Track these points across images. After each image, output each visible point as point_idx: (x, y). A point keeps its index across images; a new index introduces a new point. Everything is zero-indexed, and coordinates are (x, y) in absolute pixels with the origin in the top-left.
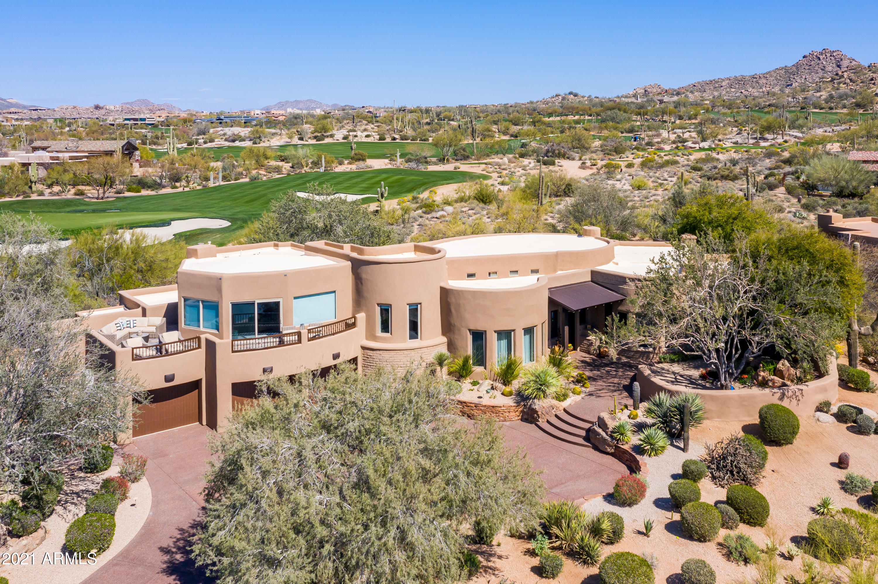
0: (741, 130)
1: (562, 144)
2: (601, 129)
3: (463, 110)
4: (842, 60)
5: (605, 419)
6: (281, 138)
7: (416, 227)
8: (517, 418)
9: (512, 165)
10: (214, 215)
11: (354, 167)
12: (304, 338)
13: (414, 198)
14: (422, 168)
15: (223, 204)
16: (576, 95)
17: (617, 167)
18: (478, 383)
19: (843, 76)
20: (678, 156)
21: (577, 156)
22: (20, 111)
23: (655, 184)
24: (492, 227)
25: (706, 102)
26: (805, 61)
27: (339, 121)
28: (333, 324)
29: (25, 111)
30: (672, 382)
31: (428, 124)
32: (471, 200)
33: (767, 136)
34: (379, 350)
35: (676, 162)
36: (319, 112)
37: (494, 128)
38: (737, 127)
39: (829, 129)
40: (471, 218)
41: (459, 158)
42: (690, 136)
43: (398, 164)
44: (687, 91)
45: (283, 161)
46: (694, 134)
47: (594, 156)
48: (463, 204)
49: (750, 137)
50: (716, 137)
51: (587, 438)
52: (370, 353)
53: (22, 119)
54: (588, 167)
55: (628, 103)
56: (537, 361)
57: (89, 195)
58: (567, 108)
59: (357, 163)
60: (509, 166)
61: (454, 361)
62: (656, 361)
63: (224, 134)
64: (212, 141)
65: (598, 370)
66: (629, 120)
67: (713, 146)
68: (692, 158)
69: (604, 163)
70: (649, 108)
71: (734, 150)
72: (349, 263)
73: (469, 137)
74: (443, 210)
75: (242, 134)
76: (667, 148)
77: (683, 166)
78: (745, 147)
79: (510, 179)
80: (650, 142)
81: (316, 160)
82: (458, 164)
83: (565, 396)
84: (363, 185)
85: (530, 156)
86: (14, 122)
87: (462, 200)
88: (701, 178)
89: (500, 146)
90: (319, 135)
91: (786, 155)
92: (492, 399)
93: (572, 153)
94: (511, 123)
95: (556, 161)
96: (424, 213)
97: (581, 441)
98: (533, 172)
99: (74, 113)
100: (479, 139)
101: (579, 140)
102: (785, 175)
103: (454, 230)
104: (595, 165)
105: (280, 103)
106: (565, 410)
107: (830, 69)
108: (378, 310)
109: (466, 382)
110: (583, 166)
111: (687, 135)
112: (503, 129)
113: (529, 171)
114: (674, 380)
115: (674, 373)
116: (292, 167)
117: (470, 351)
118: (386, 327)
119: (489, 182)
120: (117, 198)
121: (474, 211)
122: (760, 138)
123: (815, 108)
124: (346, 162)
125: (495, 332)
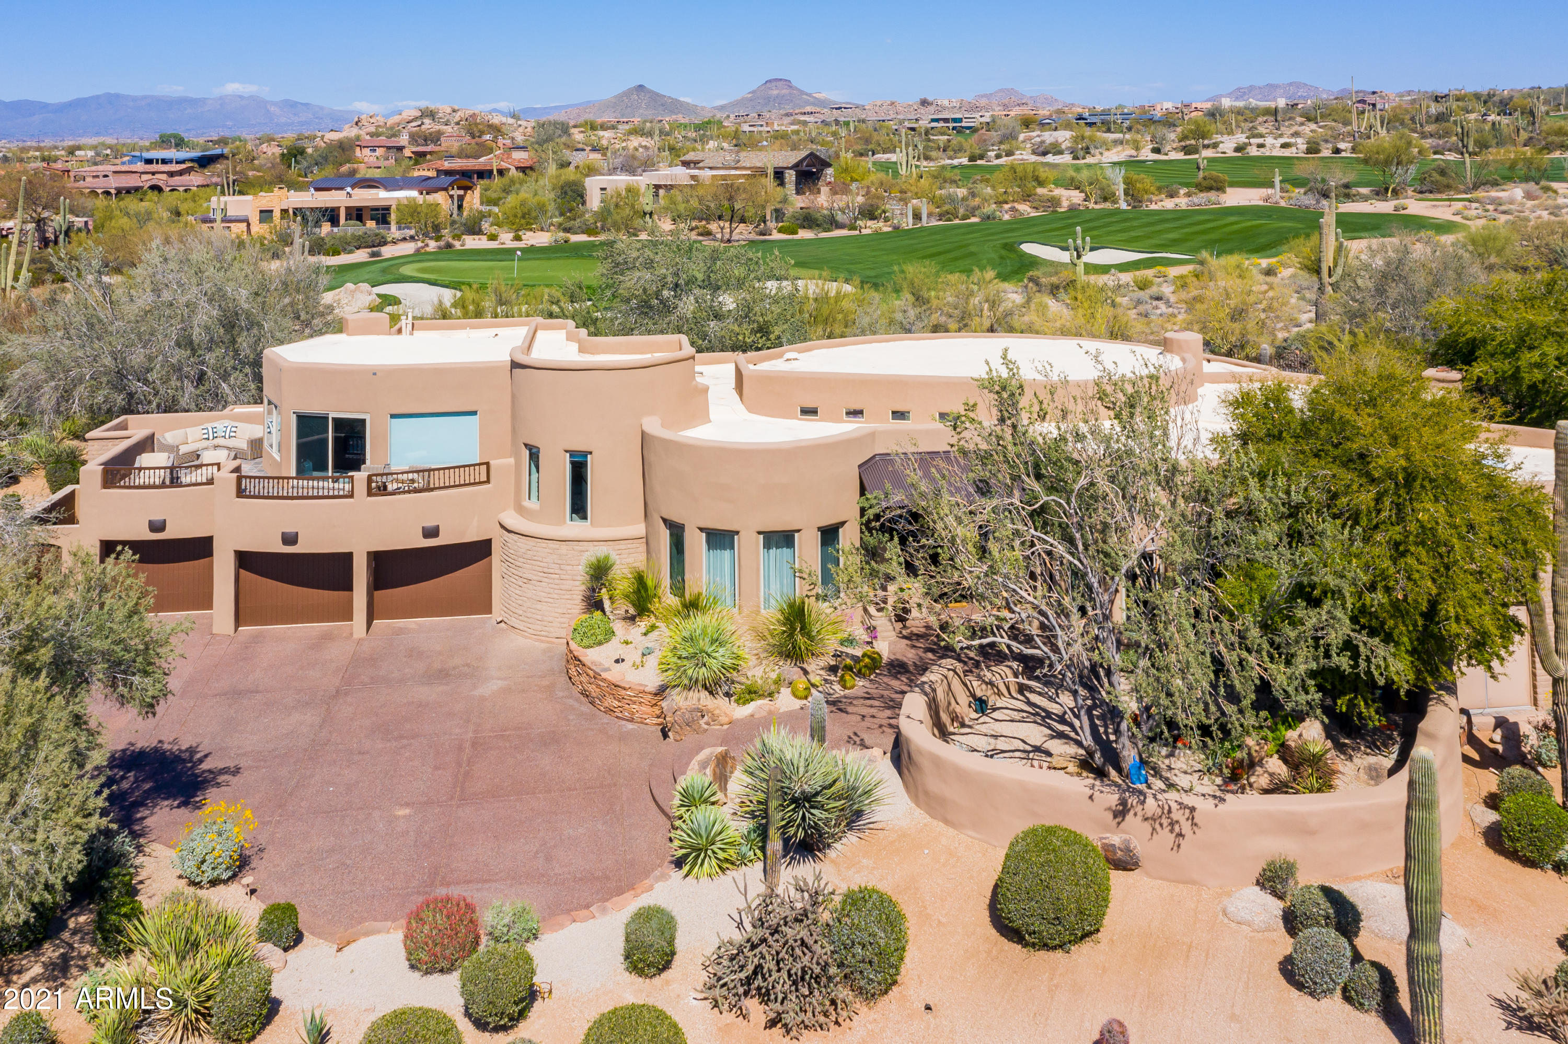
6: (1125, 150)
8: (652, 720)
9: (1530, 203)
11: (1195, 201)
12: (361, 488)
29: (825, 110)
43: (1276, 198)
52: (510, 538)
59: (1204, 194)
60: (1520, 205)
63: (1038, 143)
64: (1011, 154)
72: (507, 363)
75: (1066, 143)
82: (1410, 200)
90: (1193, 143)
92: (632, 671)
105: (1239, 89)
106: (731, 725)
108: (525, 456)
109: (641, 625)
124: (1182, 191)
125: (701, 529)
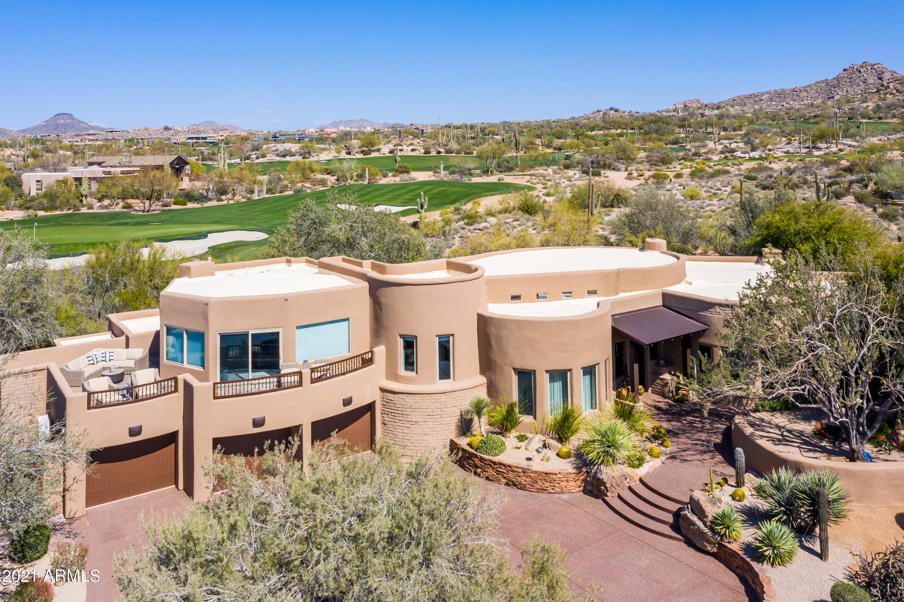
0: (791, 140)
1: (607, 156)
2: (645, 141)
3: (506, 126)
4: (883, 73)
5: (701, 502)
6: (330, 153)
7: (457, 239)
8: (578, 489)
9: (557, 176)
10: (253, 227)
11: (397, 179)
12: (306, 379)
13: (457, 209)
14: (466, 179)
15: (263, 216)
16: (616, 111)
17: (666, 177)
18: (527, 438)
19: (888, 87)
20: (728, 166)
21: (623, 167)
22: (98, 132)
23: (709, 194)
24: (538, 239)
25: (748, 115)
26: (846, 74)
27: (387, 136)
28: (349, 359)
29: (102, 133)
30: (779, 440)
31: (473, 138)
32: (515, 211)
33: (820, 145)
34: (402, 393)
35: (728, 172)
36: (369, 129)
37: (538, 141)
38: (786, 137)
39: (884, 138)
40: (515, 230)
41: (503, 170)
42: (737, 146)
43: (442, 176)
44: (728, 105)
45: (329, 174)
46: (741, 145)
47: (641, 167)
48: (507, 215)
49: (802, 146)
50: (765, 146)
51: (675, 527)
52: (391, 396)
53: (97, 140)
54: (635, 178)
55: (669, 116)
56: (600, 410)
57: (137, 208)
58: (610, 123)
59: (401, 175)
60: (553, 177)
61: (495, 408)
62: (751, 408)
63: (276, 150)
64: (264, 156)
65: (679, 421)
66: (673, 132)
67: (764, 156)
68: (743, 167)
69: (651, 173)
70: (692, 121)
71: (786, 160)
72: (366, 284)
73: (513, 151)
74: (486, 221)
75: (293, 150)
76: (716, 158)
77: (736, 176)
78: (798, 156)
79: (555, 190)
80: (698, 153)
81: (359, 172)
82: (502, 176)
83: (641, 461)
84: (406, 197)
85: (575, 167)
86: (87, 142)
87: (506, 211)
88: (757, 187)
89: (544, 158)
90: (366, 149)
91: (844, 163)
92: (544, 462)
93: (617, 164)
94: (554, 137)
95: (602, 172)
96: (467, 224)
97: (666, 530)
98: (579, 183)
99: (146, 134)
100: (523, 152)
101: (625, 151)
102: (851, 183)
103: (496, 244)
104: (642, 176)
105: (334, 122)
106: (641, 480)
107: (872, 81)
108: (400, 343)
109: (511, 436)
110: (630, 177)
111: (734, 146)
112: (547, 142)
113: (574, 182)
114: (780, 437)
115: (779, 427)
116: (337, 180)
117: (515, 397)
118: (410, 364)
119: (535, 193)
120: (163, 211)
121: (518, 223)
122: (813, 147)
123: (863, 118)
124: (390, 175)
125: (547, 372)
